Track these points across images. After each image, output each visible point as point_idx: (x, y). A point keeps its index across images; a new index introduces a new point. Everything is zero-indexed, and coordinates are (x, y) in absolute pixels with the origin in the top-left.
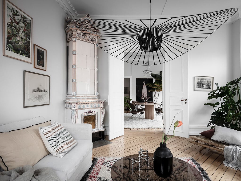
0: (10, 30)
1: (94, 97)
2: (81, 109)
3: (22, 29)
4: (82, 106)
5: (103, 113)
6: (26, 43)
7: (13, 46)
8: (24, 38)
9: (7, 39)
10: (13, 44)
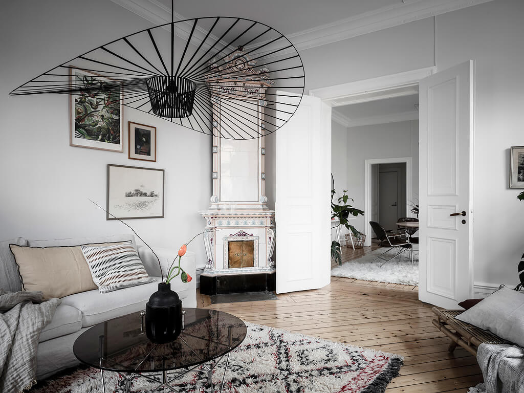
0: (80, 108)
1: (254, 206)
2: (222, 228)
3: (102, 102)
4: (224, 222)
5: (270, 238)
6: (111, 123)
7: (86, 130)
8: (107, 115)
9: (76, 123)
10: (87, 128)
